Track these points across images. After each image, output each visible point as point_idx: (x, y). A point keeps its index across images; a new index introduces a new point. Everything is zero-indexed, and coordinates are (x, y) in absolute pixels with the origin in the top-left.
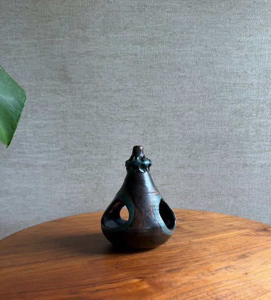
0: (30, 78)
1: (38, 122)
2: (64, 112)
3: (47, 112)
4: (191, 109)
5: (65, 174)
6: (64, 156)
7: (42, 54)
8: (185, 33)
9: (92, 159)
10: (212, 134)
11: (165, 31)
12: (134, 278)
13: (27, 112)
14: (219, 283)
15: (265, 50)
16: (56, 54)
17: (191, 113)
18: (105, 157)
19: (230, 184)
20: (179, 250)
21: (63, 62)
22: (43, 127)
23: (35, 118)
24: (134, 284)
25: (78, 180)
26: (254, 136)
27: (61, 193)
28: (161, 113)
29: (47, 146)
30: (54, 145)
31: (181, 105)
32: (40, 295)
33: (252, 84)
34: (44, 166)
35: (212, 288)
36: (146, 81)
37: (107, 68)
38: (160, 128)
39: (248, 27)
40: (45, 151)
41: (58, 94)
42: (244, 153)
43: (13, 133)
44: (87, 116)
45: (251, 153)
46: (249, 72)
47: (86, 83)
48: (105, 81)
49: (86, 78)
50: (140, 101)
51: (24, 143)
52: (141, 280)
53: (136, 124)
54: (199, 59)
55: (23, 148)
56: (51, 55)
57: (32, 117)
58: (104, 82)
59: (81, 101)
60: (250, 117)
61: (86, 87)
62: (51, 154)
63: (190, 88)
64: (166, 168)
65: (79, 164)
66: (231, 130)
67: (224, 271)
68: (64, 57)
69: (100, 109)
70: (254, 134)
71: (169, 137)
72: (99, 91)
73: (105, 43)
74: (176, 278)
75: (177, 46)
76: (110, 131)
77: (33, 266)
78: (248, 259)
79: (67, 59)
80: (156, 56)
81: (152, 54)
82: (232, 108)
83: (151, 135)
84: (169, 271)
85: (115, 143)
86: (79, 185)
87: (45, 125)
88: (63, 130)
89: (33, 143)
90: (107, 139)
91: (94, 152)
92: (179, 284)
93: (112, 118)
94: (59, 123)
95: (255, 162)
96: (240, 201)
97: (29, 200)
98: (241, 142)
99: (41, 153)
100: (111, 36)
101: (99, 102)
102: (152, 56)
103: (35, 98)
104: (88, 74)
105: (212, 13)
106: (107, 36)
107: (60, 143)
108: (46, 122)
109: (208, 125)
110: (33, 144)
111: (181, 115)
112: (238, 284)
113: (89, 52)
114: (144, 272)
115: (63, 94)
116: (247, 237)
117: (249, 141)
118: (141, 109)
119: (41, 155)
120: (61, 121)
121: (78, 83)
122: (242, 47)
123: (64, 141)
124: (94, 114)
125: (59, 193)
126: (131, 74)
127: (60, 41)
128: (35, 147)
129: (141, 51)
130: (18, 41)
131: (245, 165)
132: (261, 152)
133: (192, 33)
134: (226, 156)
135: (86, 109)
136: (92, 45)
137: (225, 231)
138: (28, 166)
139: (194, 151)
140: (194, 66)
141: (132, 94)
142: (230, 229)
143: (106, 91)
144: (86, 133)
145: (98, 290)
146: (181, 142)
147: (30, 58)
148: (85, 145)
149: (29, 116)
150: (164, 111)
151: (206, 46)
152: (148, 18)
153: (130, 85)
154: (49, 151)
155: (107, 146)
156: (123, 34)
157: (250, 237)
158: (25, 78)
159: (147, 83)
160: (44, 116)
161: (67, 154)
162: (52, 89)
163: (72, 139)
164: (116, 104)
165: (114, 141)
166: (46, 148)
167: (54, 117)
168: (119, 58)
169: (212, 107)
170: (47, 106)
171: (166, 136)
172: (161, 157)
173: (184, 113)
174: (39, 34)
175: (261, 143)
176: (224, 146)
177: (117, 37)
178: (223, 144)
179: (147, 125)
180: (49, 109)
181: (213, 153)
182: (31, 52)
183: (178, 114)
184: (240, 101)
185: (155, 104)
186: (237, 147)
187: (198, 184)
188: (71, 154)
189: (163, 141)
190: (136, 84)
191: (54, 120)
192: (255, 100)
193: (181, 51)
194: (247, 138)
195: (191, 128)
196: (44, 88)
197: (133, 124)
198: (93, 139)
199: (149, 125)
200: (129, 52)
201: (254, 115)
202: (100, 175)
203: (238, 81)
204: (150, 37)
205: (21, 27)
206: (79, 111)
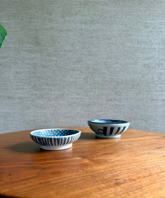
0: (15, 43)
2: (35, 64)
3: (24, 64)
4: (116, 63)
5: (33, 103)
6: (33, 92)
7: (23, 29)
8: (112, 17)
9: (51, 94)
10: (130, 79)
12: (78, 157)
13: (12, 63)
14: (145, 161)
15: (162, 28)
16: (32, 29)
17: (116, 65)
18: (60, 93)
19: (143, 112)
20: (111, 144)
21: (36, 34)
22: (21, 73)
23: (16, 67)
24: (77, 160)
25: (41, 108)
26: (157, 81)
27: (30, 116)
28: (97, 66)
29: (23, 85)
30: (27, 85)
31: (110, 61)
33: (155, 49)
34: (20, 98)
35: (140, 163)
36: (88, 46)
37: (64, 37)
38: (96, 75)
39: (151, 14)
40: (21, 88)
41: (32, 53)
42: (151, 91)
44: (50, 67)
45: (156, 92)
46: (153, 41)
47: (50, 46)
49: (50, 43)
50: (84, 58)
51: (8, 83)
52: (83, 158)
53: (81, 72)
54: (121, 33)
55: (7, 86)
56: (29, 29)
57: (14, 67)
58: (61, 46)
59: (46, 57)
60: (154, 69)
61: (50, 48)
63: (116, 50)
64: (100, 100)
65: (43, 97)
66: (143, 77)
67: (147, 155)
68: (37, 31)
69: (58, 62)
70: (157, 79)
71: (102, 80)
72: (58, 51)
73: (63, 23)
74: (111, 157)
75: (108, 25)
76: (64, 76)
78: (163, 149)
79: (39, 32)
80: (94, 30)
81: (92, 29)
82: (142, 63)
83: (90, 79)
84: (104, 154)
85: (67, 84)
86: (42, 111)
87: (22, 72)
88: (34, 75)
90: (62, 82)
91: (53, 89)
92: (112, 161)
93: (65, 68)
94: (31, 71)
95: (158, 97)
96: (149, 124)
97: (8, 121)
98: (149, 84)
99: (18, 89)
100: (67, 19)
101: (57, 58)
102: (92, 31)
103: (17, 55)
104: (51, 41)
105: (129, 6)
106: (64, 19)
107: (32, 83)
108: (23, 70)
109: (128, 73)
110: (14, 84)
111: (110, 67)
113: (53, 28)
114: (85, 154)
116: (159, 139)
117: (154, 84)
118: (84, 63)
119: (18, 91)
120: (33, 69)
121: (45, 46)
122: (148, 26)
123: (34, 82)
124: (54, 65)
126: (78, 41)
127: (35, 21)
128: (15, 86)
129: (85, 28)
130: (9, 21)
131: (152, 100)
133: (117, 18)
134: (140, 93)
135: (49, 62)
136: (55, 24)
137: (142, 137)
138: (9, 98)
139: (118, 90)
140: (118, 37)
142: (146, 136)
143: (62, 51)
144: (49, 77)
146: (110, 84)
147: (16, 31)
148: (48, 85)
150: (99, 64)
151: (126, 25)
152: (90, 9)
153: (77, 47)
154: (24, 89)
155: (61, 85)
156: (74, 18)
157: (161, 140)
159: (88, 47)
160: (22, 66)
161: (35, 90)
162: (28, 50)
163: (39, 81)
164: (68, 59)
165: (66, 83)
167: (28, 67)
168: (71, 31)
169: (130, 62)
170: (24, 60)
171: (100, 80)
172: (97, 93)
173: (112, 66)
174: (23, 17)
175: (162, 85)
176: (138, 87)
177: (70, 19)
178: (138, 86)
179: (88, 72)
180: (26, 62)
181: (131, 91)
182: (17, 28)
183: (108, 66)
184: (148, 59)
185: (93, 60)
186: (146, 88)
187: (121, 112)
188: (38, 91)
189: (98, 83)
190: (81, 47)
191: (28, 68)
192: (157, 58)
193: (110, 28)
194: (153, 82)
195: (116, 75)
196: (23, 49)
197: (79, 72)
198: (52, 81)
199: (89, 73)
200: (77, 28)
201: (157, 67)
202: (56, 104)
203: (146, 46)
204: (91, 19)
205: (12, 13)
206: (45, 63)
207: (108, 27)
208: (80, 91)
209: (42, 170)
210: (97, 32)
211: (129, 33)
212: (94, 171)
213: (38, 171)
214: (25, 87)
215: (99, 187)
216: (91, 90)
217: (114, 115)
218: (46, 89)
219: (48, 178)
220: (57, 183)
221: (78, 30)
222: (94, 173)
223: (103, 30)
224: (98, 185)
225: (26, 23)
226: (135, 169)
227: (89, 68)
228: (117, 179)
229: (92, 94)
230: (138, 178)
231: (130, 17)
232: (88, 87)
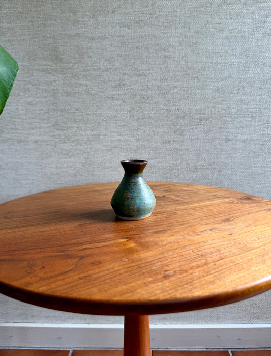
0: (23, 58)
1: (31, 99)
2: (55, 90)
3: (39, 91)
4: (176, 87)
5: (56, 149)
6: (55, 132)
7: (35, 36)
8: (169, 16)
9: (81, 135)
10: (196, 110)
11: (150, 14)
12: (122, 238)
13: (20, 90)
14: (204, 242)
15: (244, 31)
16: (48, 36)
17: (176, 90)
18: (94, 133)
19: (214, 158)
20: (165, 216)
21: (54, 43)
22: (35, 104)
23: (27, 95)
24: (121, 243)
25: (68, 155)
26: (236, 112)
27: (51, 167)
28: (147, 91)
29: (38, 122)
30: (46, 121)
31: (166, 83)
32: (28, 253)
33: (233, 64)
34: (36, 142)
35: (197, 246)
36: (133, 61)
37: (97, 48)
38: (147, 105)
39: (228, 10)
40: (37, 128)
41: (50, 74)
42: (227, 128)
43: (6, 101)
44: (77, 94)
45: (233, 129)
46: (229, 52)
47: (76, 63)
48: (94, 61)
49: (76, 58)
50: (128, 80)
51: (17, 120)
52: (128, 240)
53: (124, 101)
54: (183, 40)
55: (15, 125)
56: (44, 36)
57: (24, 95)
58: (92, 62)
59: (71, 79)
60: (232, 95)
61: (76, 66)
62: (42, 130)
63: (175, 67)
64: (152, 143)
65: (69, 140)
66: (214, 107)
67: (209, 232)
68: (56, 39)
69: (89, 87)
70: (235, 110)
71: (155, 113)
72: (88, 71)
73: (95, 26)
74: (162, 238)
75: (162, 28)
76: (99, 108)
77: (23, 229)
78: (232, 222)
79: (58, 41)
80: (142, 37)
81: (138, 35)
82: (214, 86)
83: (138, 111)
84: (155, 233)
85: (103, 120)
86: (68, 160)
87: (37, 103)
88: (54, 108)
89: (26, 119)
90: (96, 116)
91: (84, 128)
92: (164, 243)
93: (100, 96)
94: (50, 101)
95: (237, 137)
96: (223, 175)
97: (20, 175)
98: (224, 118)
99: (33, 129)
100: (100, 19)
101: (88, 80)
102: (138, 38)
103: (27, 77)
104: (78, 54)
106: (96, 20)
107: (51, 119)
108: (37, 100)
109: (192, 102)
110: (24, 120)
111: (167, 93)
112: (223, 243)
113: (79, 34)
114: (131, 233)
115: (54, 73)
116: (231, 204)
117: (231, 117)
118: (129, 87)
119: (32, 131)
120: (52, 98)
121: (69, 63)
122: (223, 30)
123: (55, 117)
124: (84, 92)
125: (50, 167)
126: (118, 54)
127: (52, 23)
128: (28, 123)
129: (128, 33)
130: (12, 24)
131: (228, 140)
132: (243, 127)
133: (176, 16)
134: (210, 131)
135: (76, 87)
136: (82, 28)
137: (209, 199)
138: (20, 141)
139: (178, 127)
140: (178, 47)
141: (120, 73)
142: (214, 198)
143: (95, 70)
144: (76, 110)
145: (86, 249)
146: (167, 118)
147: (24, 40)
148: (75, 121)
150: (149, 88)
151: (189, 28)
152: (134, 3)
153: (117, 64)
154: (40, 128)
155: (96, 122)
156: (111, 17)
157: (234, 205)
158: (19, 58)
159: (133, 63)
160: (36, 94)
161: (58, 130)
162: (44, 69)
163: (62, 115)
164: (104, 82)
165: (102, 118)
166: (37, 124)
167: (45, 95)
168: (107, 39)
169: (195, 85)
170: (39, 84)
171: (152, 113)
172: (148, 132)
173: (169, 91)
174: (33, 17)
175: (242, 119)
176: (207, 122)
177: (105, 21)
178: (207, 120)
179: (134, 102)
180: (41, 87)
181: (197, 128)
182: (25, 35)
183: (163, 91)
184: (222, 80)
185: (141, 83)
186: (219, 123)
187: (182, 158)
188: (62, 130)
189: (149, 117)
190: (124, 63)
191: (46, 97)
192: (236, 79)
193: (166, 33)
194: (229, 114)
195: (176, 105)
196: (36, 67)
197: (121, 102)
198: (82, 115)
199: (136, 102)
200: (116, 34)
201: (236, 92)
202: (89, 150)
203: (220, 60)
204: (136, 20)
205: (15, 11)
206: (69, 89)
207: (162, 31)
208: (123, 130)
209: (79, 260)
210: (146, 39)
211: (194, 40)
212: (141, 260)
213: (75, 261)
214: (43, 125)
215: (145, 281)
216: (139, 127)
217: (173, 164)
218: (73, 127)
219: (87, 271)
220: (99, 277)
221: (118, 36)
222: (140, 263)
223: (155, 37)
224: (144, 279)
225: (38, 27)
226: (190, 255)
227: (135, 95)
228: (166, 271)
229: (140, 134)
230: (191, 269)
231: (196, 14)
232: (135, 123)
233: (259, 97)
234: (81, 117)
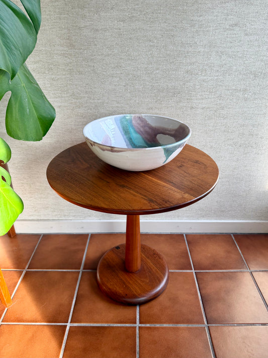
0: (45, 44)
1: (53, 76)
2: (71, 70)
3: (59, 70)
4: (158, 69)
5: (74, 112)
6: (72, 100)
7: (53, 27)
8: (154, 13)
9: (91, 103)
10: (171, 86)
13: (45, 69)
15: (210, 27)
16: (63, 27)
17: (157, 71)
18: (100, 101)
21: (68, 33)
22: (57, 80)
23: (51, 73)
26: (199, 88)
27: (71, 125)
28: (137, 72)
30: (65, 92)
31: (151, 66)
33: (199, 52)
36: (127, 49)
37: (100, 38)
38: (137, 82)
39: (199, 9)
40: (59, 97)
41: (66, 57)
42: (192, 99)
44: (87, 73)
45: (196, 100)
46: (198, 43)
47: (86, 49)
48: (99, 48)
49: (85, 46)
50: (123, 63)
53: (121, 79)
54: (164, 33)
56: (60, 27)
58: (97, 49)
59: (82, 62)
60: (197, 76)
61: (85, 52)
62: (63, 99)
63: (158, 54)
65: (82, 106)
66: (184, 84)
68: (69, 30)
69: (95, 68)
72: (94, 55)
73: (98, 20)
75: (149, 23)
76: (103, 84)
79: (71, 31)
80: (134, 30)
81: (131, 28)
82: (185, 69)
83: (130, 86)
85: (106, 92)
88: (71, 82)
91: (92, 98)
93: (104, 74)
94: (68, 77)
95: (198, 105)
98: (190, 92)
100: (102, 14)
101: (94, 63)
102: (131, 30)
104: (86, 42)
106: (99, 15)
107: (69, 91)
108: (58, 77)
109: (169, 80)
111: (151, 73)
113: (87, 26)
115: (70, 57)
117: (195, 92)
118: (124, 68)
121: (80, 49)
122: (194, 25)
123: (72, 90)
124: (92, 72)
126: (116, 43)
127: (65, 17)
129: (124, 26)
131: (192, 108)
132: (202, 99)
133: (160, 13)
134: (180, 101)
135: (86, 68)
136: (89, 21)
139: (159, 98)
140: (160, 38)
141: (118, 58)
143: (99, 55)
144: (87, 84)
146: (151, 91)
147: (44, 30)
148: (86, 93)
149: (47, 72)
150: (139, 69)
151: (169, 24)
153: (116, 51)
156: (111, 13)
160: (57, 72)
161: (74, 99)
162: (61, 53)
163: (77, 88)
164: (106, 64)
165: (105, 90)
166: (60, 94)
167: (64, 73)
168: (108, 31)
170: (59, 65)
171: (141, 87)
172: (137, 101)
173: (153, 72)
174: (50, 11)
175: (203, 93)
176: (179, 95)
177: (106, 16)
179: (127, 79)
180: (60, 68)
181: (171, 99)
183: (149, 72)
184: (191, 64)
185: (133, 65)
186: (187, 96)
188: (77, 99)
189: (139, 90)
190: (120, 50)
191: (64, 75)
192: (201, 64)
193: (152, 27)
194: (194, 89)
195: (157, 82)
196: (56, 52)
197: (118, 79)
198: (91, 88)
199: (129, 79)
200: (115, 27)
201: (200, 74)
203: (190, 49)
204: (130, 16)
206: (81, 69)
207: (149, 26)
208: (120, 99)
210: (137, 31)
211: (173, 33)
216: (132, 98)
221: (116, 29)
223: (143, 30)
225: (55, 19)
227: (129, 74)
229: (132, 103)
231: (175, 12)
232: (129, 95)
233: (216, 78)
234: (90, 90)
